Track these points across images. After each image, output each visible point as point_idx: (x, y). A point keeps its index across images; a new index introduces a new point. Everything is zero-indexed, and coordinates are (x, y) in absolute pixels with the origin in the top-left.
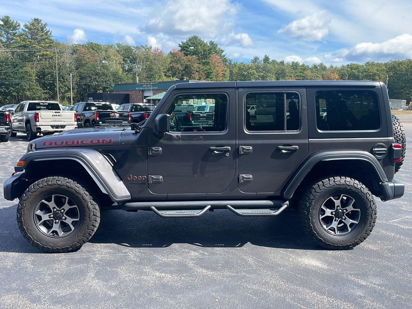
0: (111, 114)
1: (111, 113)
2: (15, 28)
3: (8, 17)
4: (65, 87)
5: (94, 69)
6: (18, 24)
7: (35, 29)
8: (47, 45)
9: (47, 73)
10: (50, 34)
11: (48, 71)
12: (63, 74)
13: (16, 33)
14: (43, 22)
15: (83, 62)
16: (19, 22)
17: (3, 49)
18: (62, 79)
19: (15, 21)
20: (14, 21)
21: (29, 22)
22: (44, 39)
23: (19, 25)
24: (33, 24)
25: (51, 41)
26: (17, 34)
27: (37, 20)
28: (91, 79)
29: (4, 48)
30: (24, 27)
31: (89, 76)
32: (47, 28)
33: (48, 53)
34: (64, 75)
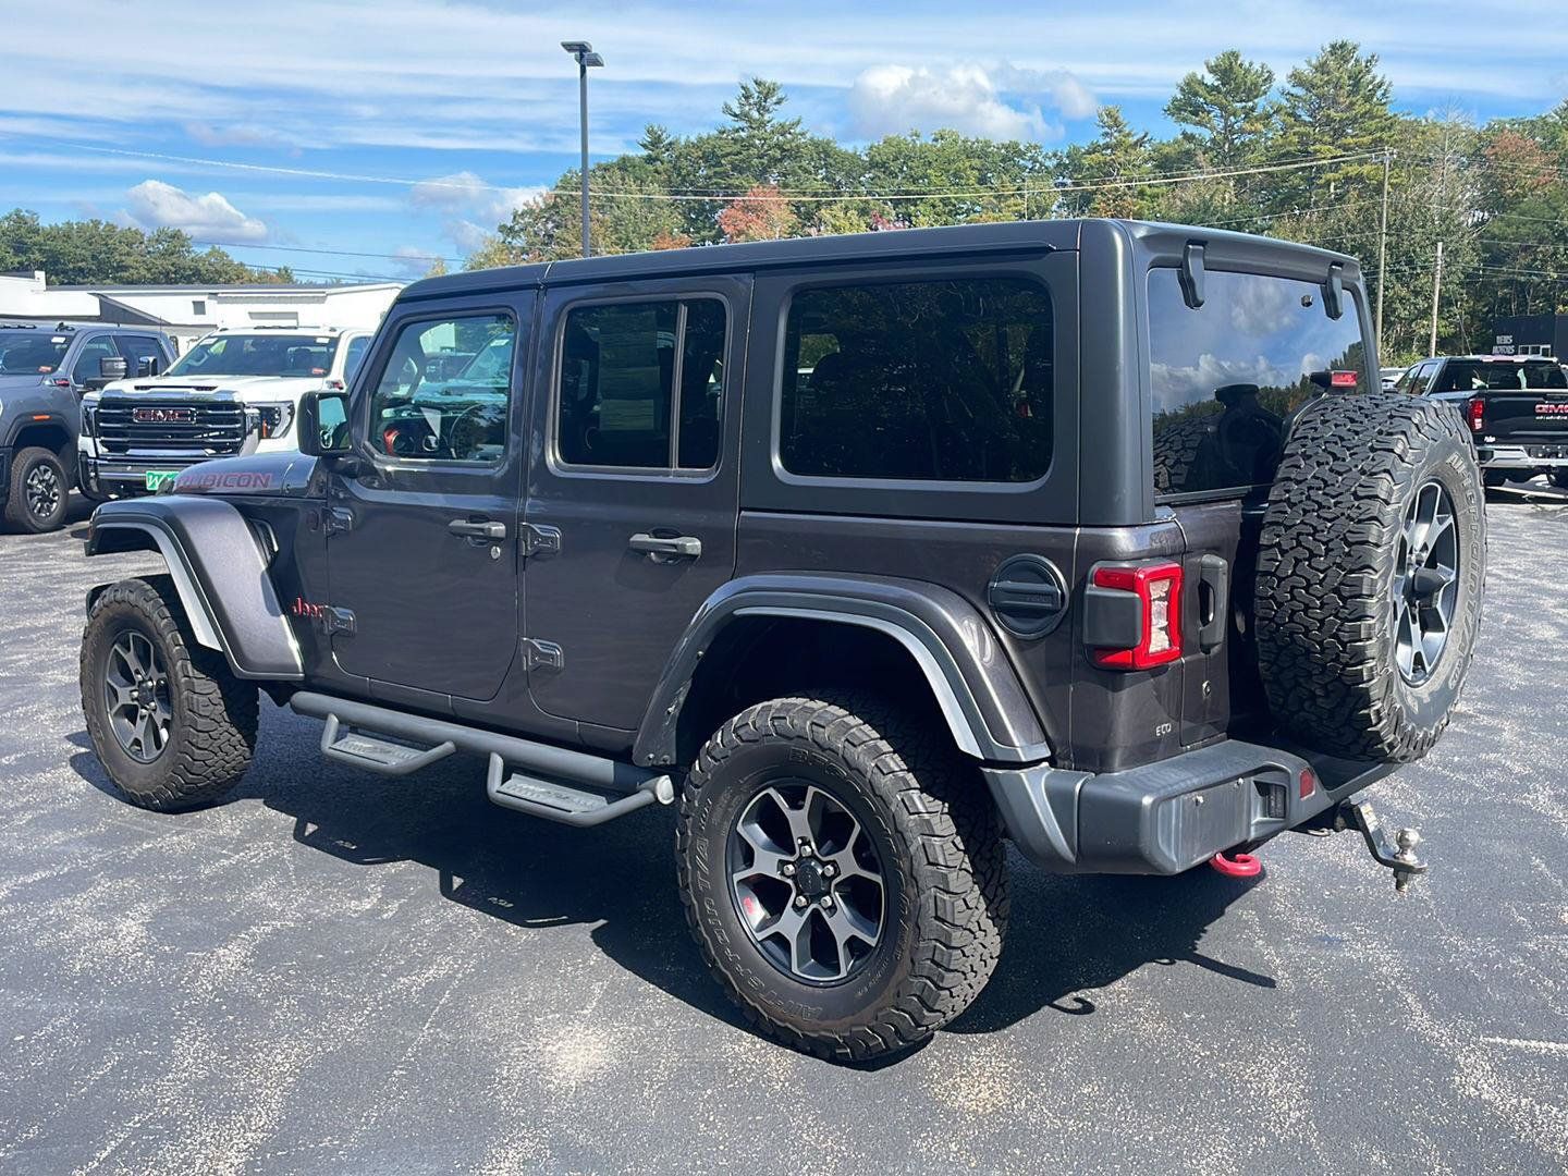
0: (1538, 406)
1: (1542, 399)
2: (1252, 92)
3: (1233, 53)
4: (1416, 297)
5: (1548, 214)
6: (1266, 75)
7: (1327, 82)
8: (1367, 139)
9: (1349, 246)
10: (1383, 95)
11: (1354, 240)
12: (1411, 245)
13: (1253, 109)
14: (1362, 54)
15: (1508, 191)
16: (1270, 67)
17: (1208, 173)
18: (1407, 268)
19: (1256, 66)
20: (1251, 64)
21: (1309, 63)
22: (1354, 121)
23: (1269, 79)
24: (1322, 68)
25: (1385, 123)
26: (1255, 114)
27: (1343, 46)
28: (1535, 260)
29: (1210, 169)
30: (1289, 82)
31: (1526, 249)
32: (1378, 72)
33: (1366, 169)
34: (1414, 251)
